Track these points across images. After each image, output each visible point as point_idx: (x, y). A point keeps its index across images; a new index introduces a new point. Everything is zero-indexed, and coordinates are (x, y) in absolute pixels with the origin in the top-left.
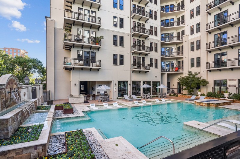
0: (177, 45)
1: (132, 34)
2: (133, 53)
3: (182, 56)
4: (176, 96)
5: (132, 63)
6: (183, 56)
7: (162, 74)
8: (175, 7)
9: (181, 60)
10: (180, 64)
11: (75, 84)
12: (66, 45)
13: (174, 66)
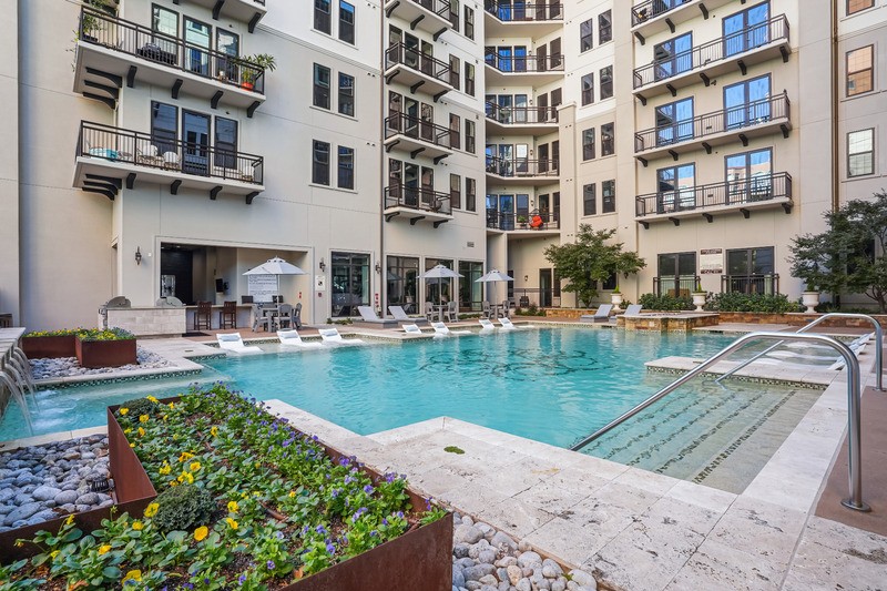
0: (535, 138)
1: (386, 73)
2: (390, 147)
3: (556, 178)
4: (539, 315)
5: (386, 184)
6: (558, 175)
7: (491, 238)
8: (530, 6)
9: (550, 192)
10: (548, 206)
11: (138, 255)
12: (90, 70)
13: (527, 209)
